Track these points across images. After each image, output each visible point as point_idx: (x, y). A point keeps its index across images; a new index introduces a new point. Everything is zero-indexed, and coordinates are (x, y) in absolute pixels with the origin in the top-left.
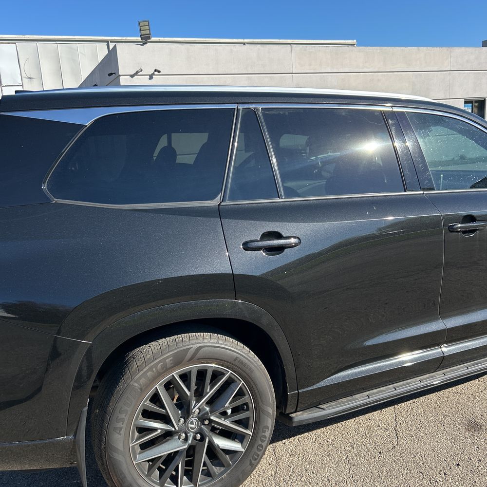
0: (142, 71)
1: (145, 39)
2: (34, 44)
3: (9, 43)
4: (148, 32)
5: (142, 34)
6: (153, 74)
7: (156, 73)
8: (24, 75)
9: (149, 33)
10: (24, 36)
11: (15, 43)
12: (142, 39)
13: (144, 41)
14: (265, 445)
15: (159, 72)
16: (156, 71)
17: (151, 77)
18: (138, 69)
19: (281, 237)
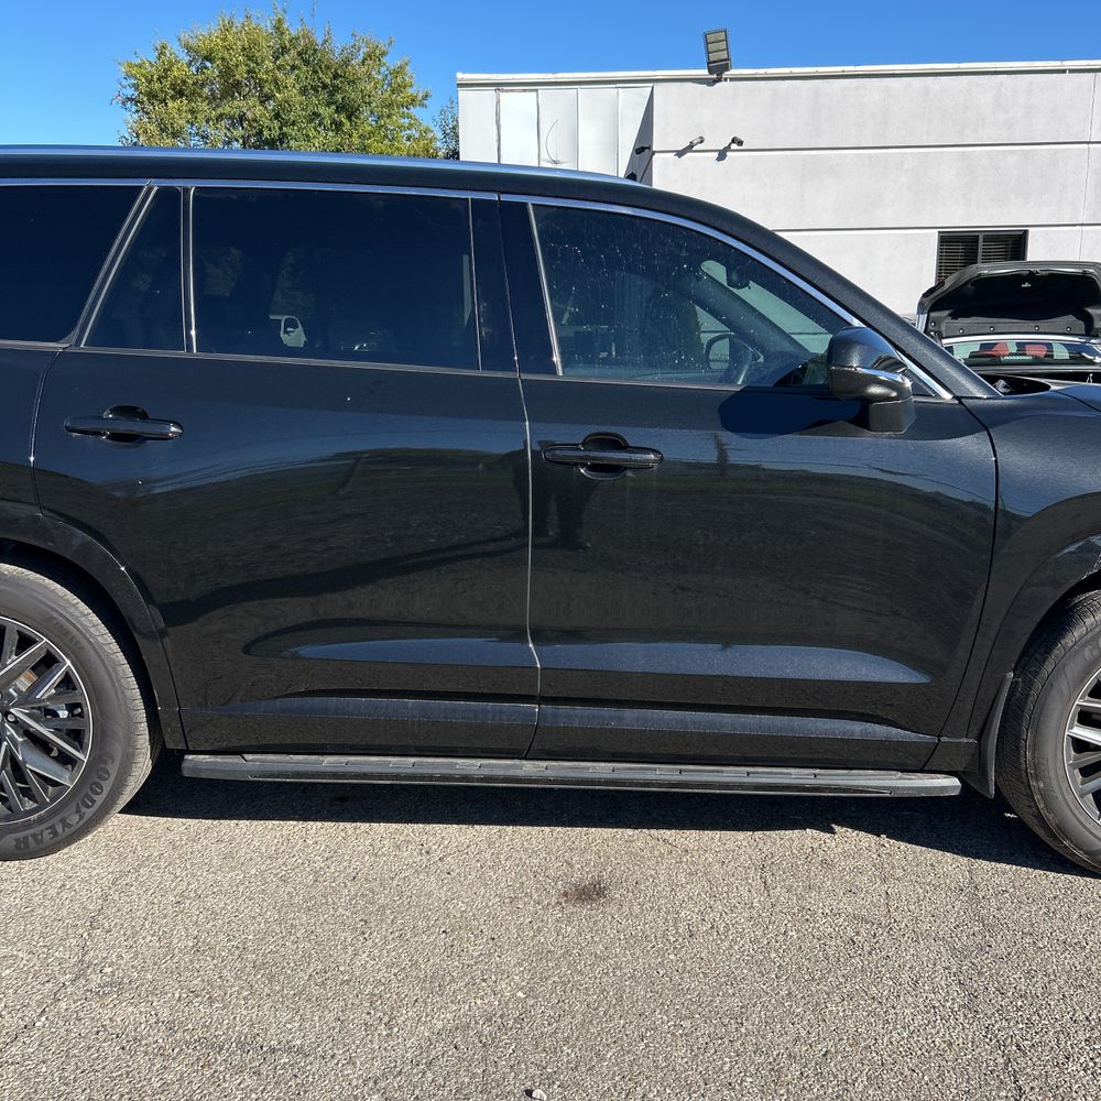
0: (702, 142)
1: (718, 70)
2: (571, 92)
3: (525, 91)
4: (724, 55)
5: (711, 60)
6: (728, 149)
7: (734, 146)
8: (544, 155)
9: (726, 56)
10: (554, 76)
11: (537, 90)
12: (711, 72)
13: (715, 76)
14: (107, 786)
15: (740, 143)
16: (733, 141)
17: (722, 155)
18: (694, 137)
19: (144, 416)
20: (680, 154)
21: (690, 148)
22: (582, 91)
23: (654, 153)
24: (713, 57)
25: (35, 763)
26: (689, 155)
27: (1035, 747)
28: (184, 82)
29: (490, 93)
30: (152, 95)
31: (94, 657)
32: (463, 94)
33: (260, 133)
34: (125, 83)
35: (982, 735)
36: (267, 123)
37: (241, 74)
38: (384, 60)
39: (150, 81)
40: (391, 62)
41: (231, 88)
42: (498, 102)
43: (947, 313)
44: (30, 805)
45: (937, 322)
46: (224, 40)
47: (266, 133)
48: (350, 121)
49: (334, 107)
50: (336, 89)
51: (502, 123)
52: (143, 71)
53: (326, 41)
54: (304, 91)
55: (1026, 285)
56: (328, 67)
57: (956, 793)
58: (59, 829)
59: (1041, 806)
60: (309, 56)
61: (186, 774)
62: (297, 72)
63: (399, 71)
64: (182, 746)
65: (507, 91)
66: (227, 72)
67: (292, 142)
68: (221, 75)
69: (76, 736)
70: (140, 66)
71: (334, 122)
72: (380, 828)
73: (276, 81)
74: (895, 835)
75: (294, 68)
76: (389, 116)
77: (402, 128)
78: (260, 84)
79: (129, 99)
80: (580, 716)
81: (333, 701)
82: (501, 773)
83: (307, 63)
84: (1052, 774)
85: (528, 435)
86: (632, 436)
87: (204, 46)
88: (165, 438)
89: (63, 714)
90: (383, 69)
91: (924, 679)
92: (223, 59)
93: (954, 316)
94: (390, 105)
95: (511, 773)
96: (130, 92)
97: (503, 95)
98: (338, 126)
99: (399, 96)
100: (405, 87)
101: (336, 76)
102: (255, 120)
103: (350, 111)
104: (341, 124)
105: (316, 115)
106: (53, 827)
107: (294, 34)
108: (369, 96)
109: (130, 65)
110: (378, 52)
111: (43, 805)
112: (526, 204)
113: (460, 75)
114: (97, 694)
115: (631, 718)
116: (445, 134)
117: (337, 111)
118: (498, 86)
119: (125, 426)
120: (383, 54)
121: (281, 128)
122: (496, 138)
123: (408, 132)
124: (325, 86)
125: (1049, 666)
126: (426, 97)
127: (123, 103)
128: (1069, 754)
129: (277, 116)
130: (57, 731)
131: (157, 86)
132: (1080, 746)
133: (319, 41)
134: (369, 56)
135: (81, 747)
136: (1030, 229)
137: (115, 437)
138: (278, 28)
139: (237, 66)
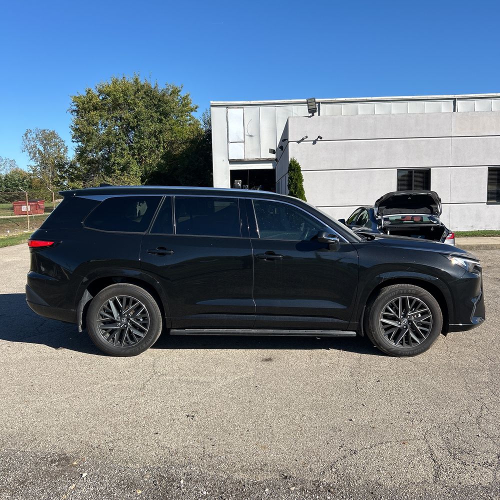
0: (307, 138)
1: (312, 112)
2: (257, 108)
3: (238, 108)
4: (314, 107)
5: (310, 109)
6: (317, 140)
7: (319, 139)
8: (246, 133)
11: (243, 108)
12: (309, 112)
13: (311, 114)
14: (153, 337)
15: (321, 138)
16: (319, 137)
17: (314, 142)
18: (304, 136)
19: (165, 249)
20: (299, 142)
21: (303, 140)
22: (262, 108)
23: (289, 142)
24: (311, 107)
25: (135, 332)
26: (302, 142)
27: (373, 323)
28: (97, 104)
29: (224, 109)
30: (84, 109)
31: (151, 305)
32: (213, 109)
33: (129, 124)
34: (73, 104)
35: (360, 321)
36: (132, 120)
37: (121, 101)
38: (179, 93)
39: (83, 104)
40: (183, 94)
41: (116, 106)
42: (227, 112)
43: (384, 207)
44: (133, 343)
45: (381, 210)
46: (115, 88)
47: (131, 124)
48: (166, 119)
49: (158, 113)
50: (159, 106)
51: (229, 120)
52: (80, 100)
53: (156, 87)
54: (146, 107)
55: (410, 198)
56: (156, 97)
57: (355, 336)
58: (141, 348)
59: (375, 338)
60: (149, 93)
61: (171, 334)
62: (143, 100)
63: (186, 98)
64: (170, 327)
65: (231, 108)
66: (115, 100)
67: (142, 128)
68: (113, 101)
69: (145, 325)
70: (79, 98)
71: (158, 119)
72: (216, 350)
73: (135, 104)
74: (344, 350)
75: (143, 98)
76: (182, 116)
77: (187, 121)
78: (129, 104)
79: (74, 111)
80: (265, 318)
81: (207, 315)
82: (247, 332)
83: (148, 96)
84: (377, 330)
85: (253, 252)
86: (276, 252)
87: (106, 90)
88: (170, 254)
89: (141, 320)
90: (179, 97)
91: (346, 307)
92: (114, 95)
93: (387, 208)
94: (182, 112)
95: (249, 332)
96: (75, 108)
97: (229, 110)
98: (160, 121)
99: (186, 107)
100: (188, 104)
101: (160, 101)
102: (127, 119)
103: (166, 114)
104: (162, 120)
105: (152, 116)
106: (139, 347)
107: (142, 83)
108: (173, 109)
109: (75, 97)
110: (177, 91)
111: (137, 342)
112: (251, 200)
113: (212, 102)
114: (151, 314)
115: (277, 318)
116: (205, 123)
117: (160, 115)
118: (227, 106)
119: (161, 251)
120: (179, 91)
121: (137, 122)
122: (226, 126)
123: (189, 122)
124: (155, 105)
125: (374, 304)
126: (196, 108)
127: (72, 112)
128: (381, 326)
129: (136, 117)
130: (140, 324)
131: (86, 106)
132: (384, 324)
133: (153, 87)
134: (173, 92)
135: (146, 328)
136: (432, 168)
137: (159, 254)
138: (136, 81)
139: (119, 98)
